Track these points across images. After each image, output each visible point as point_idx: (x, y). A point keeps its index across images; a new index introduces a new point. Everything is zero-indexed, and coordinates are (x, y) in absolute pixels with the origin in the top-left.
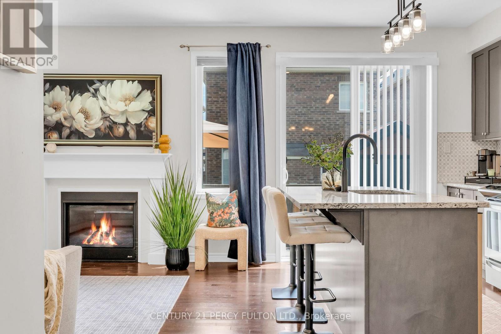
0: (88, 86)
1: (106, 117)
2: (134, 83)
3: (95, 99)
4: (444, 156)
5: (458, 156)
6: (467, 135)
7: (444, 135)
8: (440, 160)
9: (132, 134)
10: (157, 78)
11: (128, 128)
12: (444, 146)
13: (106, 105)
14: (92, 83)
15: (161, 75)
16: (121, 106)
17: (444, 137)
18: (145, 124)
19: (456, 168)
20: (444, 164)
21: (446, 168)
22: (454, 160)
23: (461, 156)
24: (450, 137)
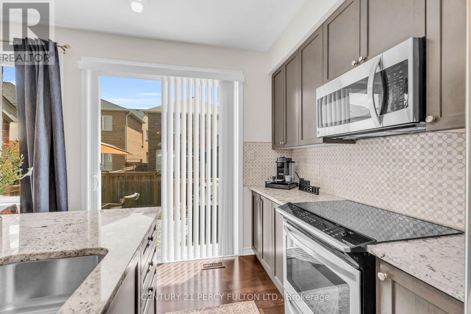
4: (249, 163)
5: (260, 163)
6: (268, 144)
7: (249, 144)
8: (246, 166)
12: (249, 154)
17: (249, 146)
19: (259, 173)
20: (249, 169)
21: (251, 173)
22: (257, 166)
23: (264, 163)
24: (254, 146)
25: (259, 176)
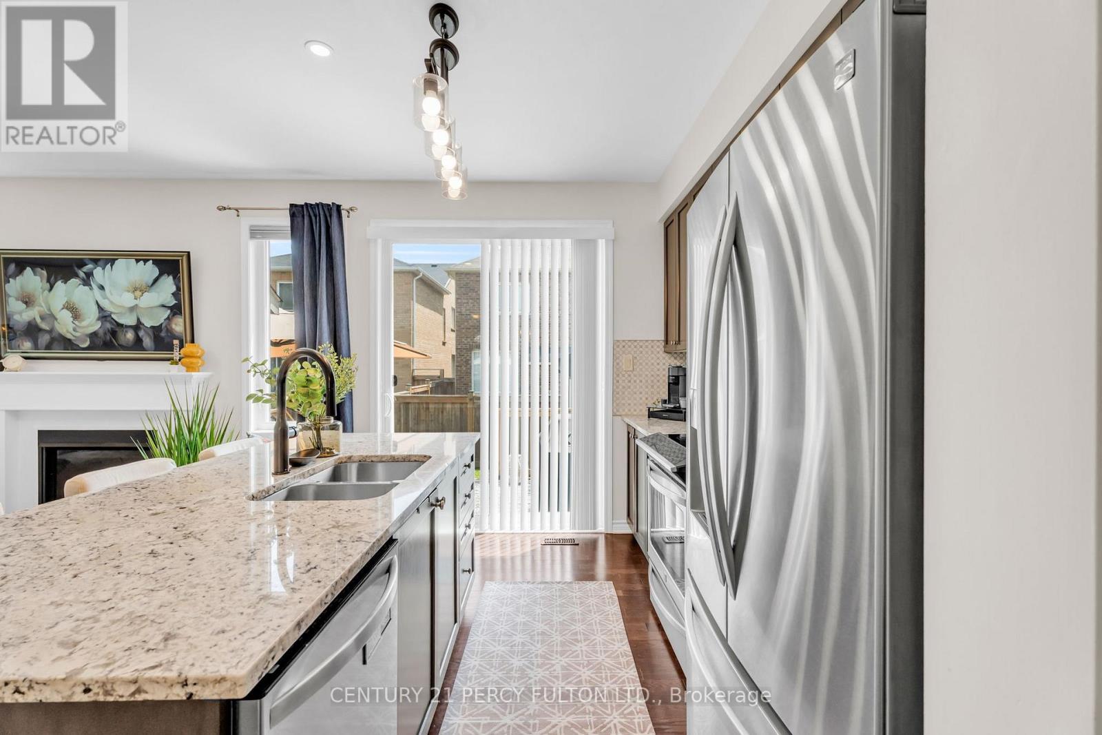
0: (76, 269)
1: (106, 317)
2: (147, 264)
3: (87, 288)
4: (623, 376)
5: (644, 376)
6: (658, 344)
7: (624, 344)
8: (618, 382)
9: (147, 341)
10: (182, 256)
11: (141, 333)
12: (624, 361)
13: (105, 297)
14: (81, 263)
15: (189, 253)
16: (128, 300)
17: (624, 347)
18: (166, 326)
19: (641, 393)
20: (623, 387)
21: (626, 393)
22: (638, 381)
23: (649, 375)
24: (633, 346)
25: (641, 399)
